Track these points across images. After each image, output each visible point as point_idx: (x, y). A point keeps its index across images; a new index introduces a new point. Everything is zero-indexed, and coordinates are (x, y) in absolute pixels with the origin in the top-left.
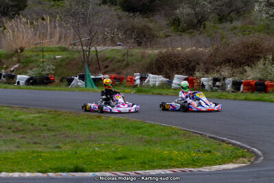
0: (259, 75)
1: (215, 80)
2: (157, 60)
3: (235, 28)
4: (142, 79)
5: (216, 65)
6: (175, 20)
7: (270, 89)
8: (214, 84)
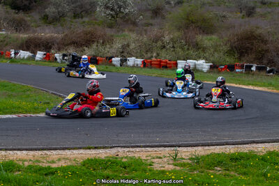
0: (93, 53)
1: (64, 55)
2: (27, 41)
3: (84, 22)
4: (16, 54)
5: (65, 46)
6: (45, 16)
7: (100, 62)
8: (63, 58)
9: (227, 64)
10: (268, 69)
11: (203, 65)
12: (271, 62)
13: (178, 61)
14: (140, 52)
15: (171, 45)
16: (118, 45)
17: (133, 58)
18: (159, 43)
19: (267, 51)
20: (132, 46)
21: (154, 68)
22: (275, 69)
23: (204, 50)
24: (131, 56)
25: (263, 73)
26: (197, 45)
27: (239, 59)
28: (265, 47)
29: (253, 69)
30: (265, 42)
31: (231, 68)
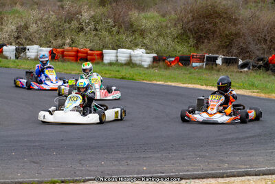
9: (179, 54)
10: (241, 62)
11: (143, 56)
12: (244, 52)
13: (105, 51)
14: (46, 38)
15: (92, 26)
16: (10, 27)
17: (36, 47)
18: (75, 24)
19: (237, 35)
20: (33, 28)
21: (69, 61)
22: (252, 62)
23: (142, 33)
24: (32, 43)
25: (234, 68)
26: (132, 25)
27: (197, 47)
28: (233, 29)
29: (219, 62)
30: (235, 21)
31: (185, 61)
